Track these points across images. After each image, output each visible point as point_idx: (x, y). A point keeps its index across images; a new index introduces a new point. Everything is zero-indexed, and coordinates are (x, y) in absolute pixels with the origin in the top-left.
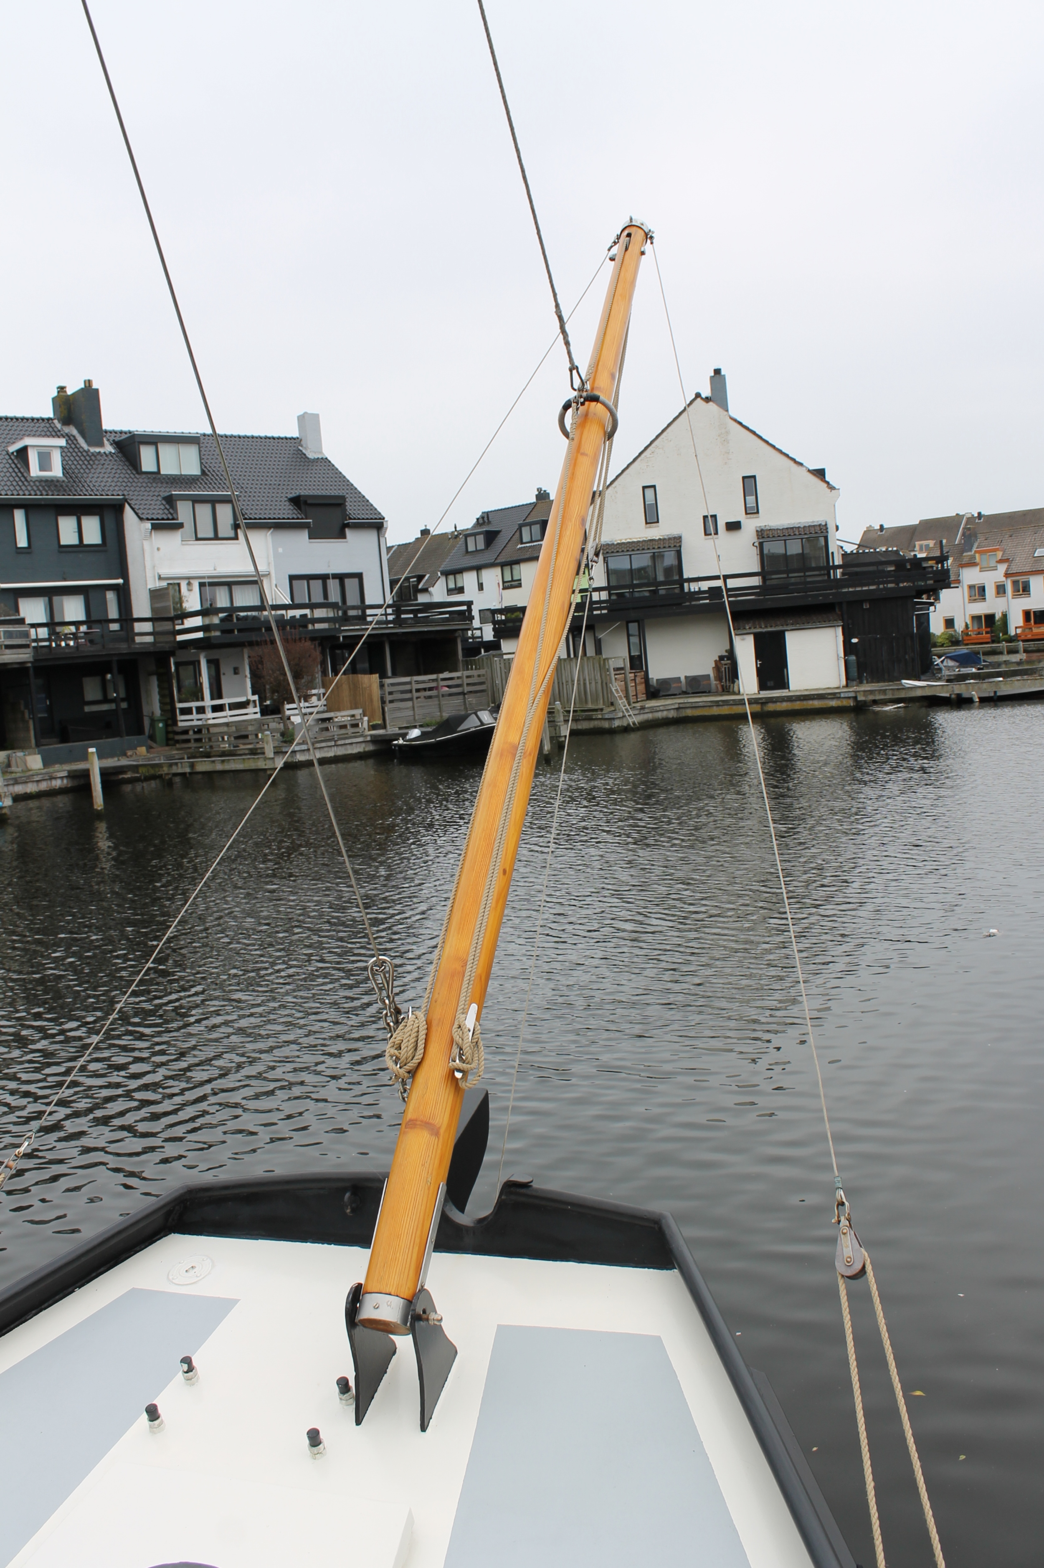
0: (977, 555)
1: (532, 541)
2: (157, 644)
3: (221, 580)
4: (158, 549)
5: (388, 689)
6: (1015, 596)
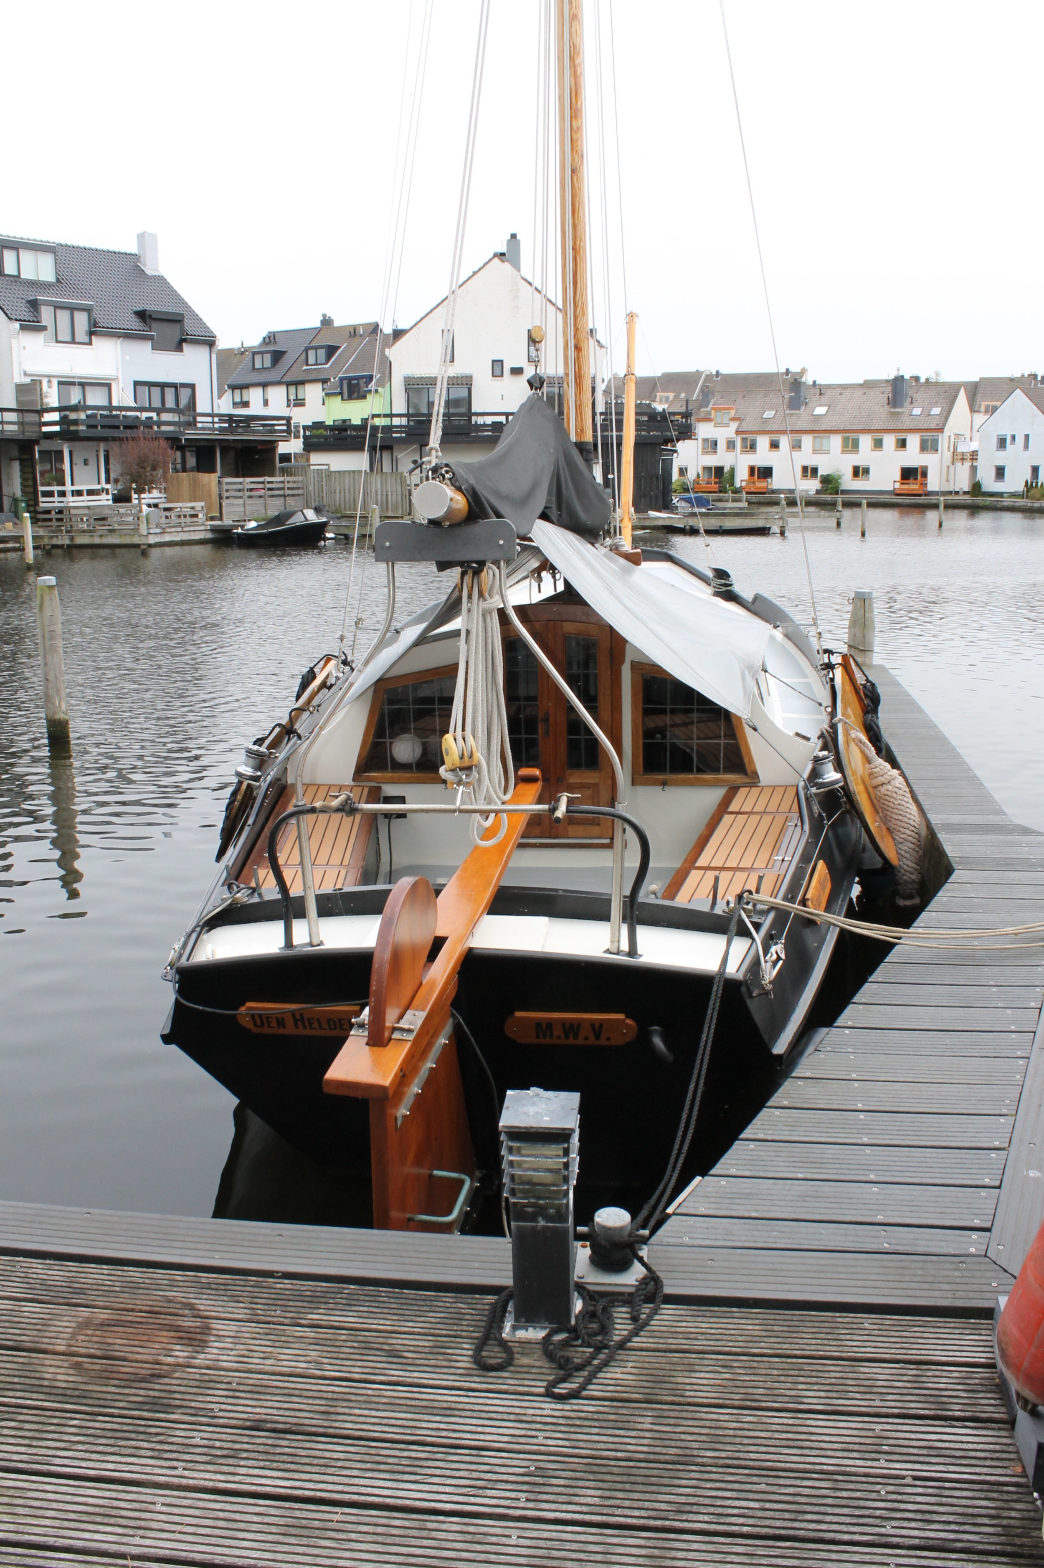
0: (713, 412)
1: (317, 363)
2: (23, 433)
3: (77, 380)
4: (24, 348)
5: (225, 487)
6: (743, 452)
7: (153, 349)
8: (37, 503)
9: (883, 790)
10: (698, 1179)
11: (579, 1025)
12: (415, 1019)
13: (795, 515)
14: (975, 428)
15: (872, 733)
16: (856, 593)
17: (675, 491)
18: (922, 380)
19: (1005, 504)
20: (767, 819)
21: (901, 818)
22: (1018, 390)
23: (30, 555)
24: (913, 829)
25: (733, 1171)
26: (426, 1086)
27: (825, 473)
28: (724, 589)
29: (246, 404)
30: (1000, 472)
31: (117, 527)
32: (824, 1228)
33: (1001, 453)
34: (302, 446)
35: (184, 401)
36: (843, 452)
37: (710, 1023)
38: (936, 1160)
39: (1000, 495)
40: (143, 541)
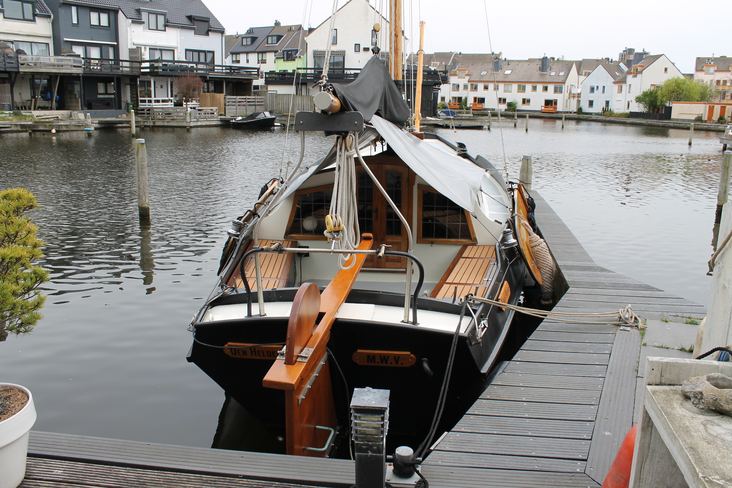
0: (458, 71)
1: (272, 44)
2: (132, 72)
3: (158, 48)
4: (133, 32)
5: (228, 100)
6: (471, 90)
7: (195, 34)
8: (138, 105)
9: (536, 248)
10: (446, 433)
11: (388, 357)
12: (308, 352)
13: (495, 121)
14: (580, 82)
15: (531, 222)
16: (524, 156)
17: (439, 108)
18: (556, 59)
19: (593, 118)
20: (481, 261)
21: (544, 262)
22: (600, 65)
23: (134, 130)
24: (550, 267)
25: (463, 430)
26: (314, 384)
27: (509, 102)
28: (463, 152)
29: (238, 62)
30: (591, 103)
31: (175, 118)
32: (506, 458)
33: (592, 94)
34: (264, 82)
35: (209, 60)
36: (518, 92)
37: (452, 357)
38: (560, 426)
39: (591, 114)
40: (188, 125)
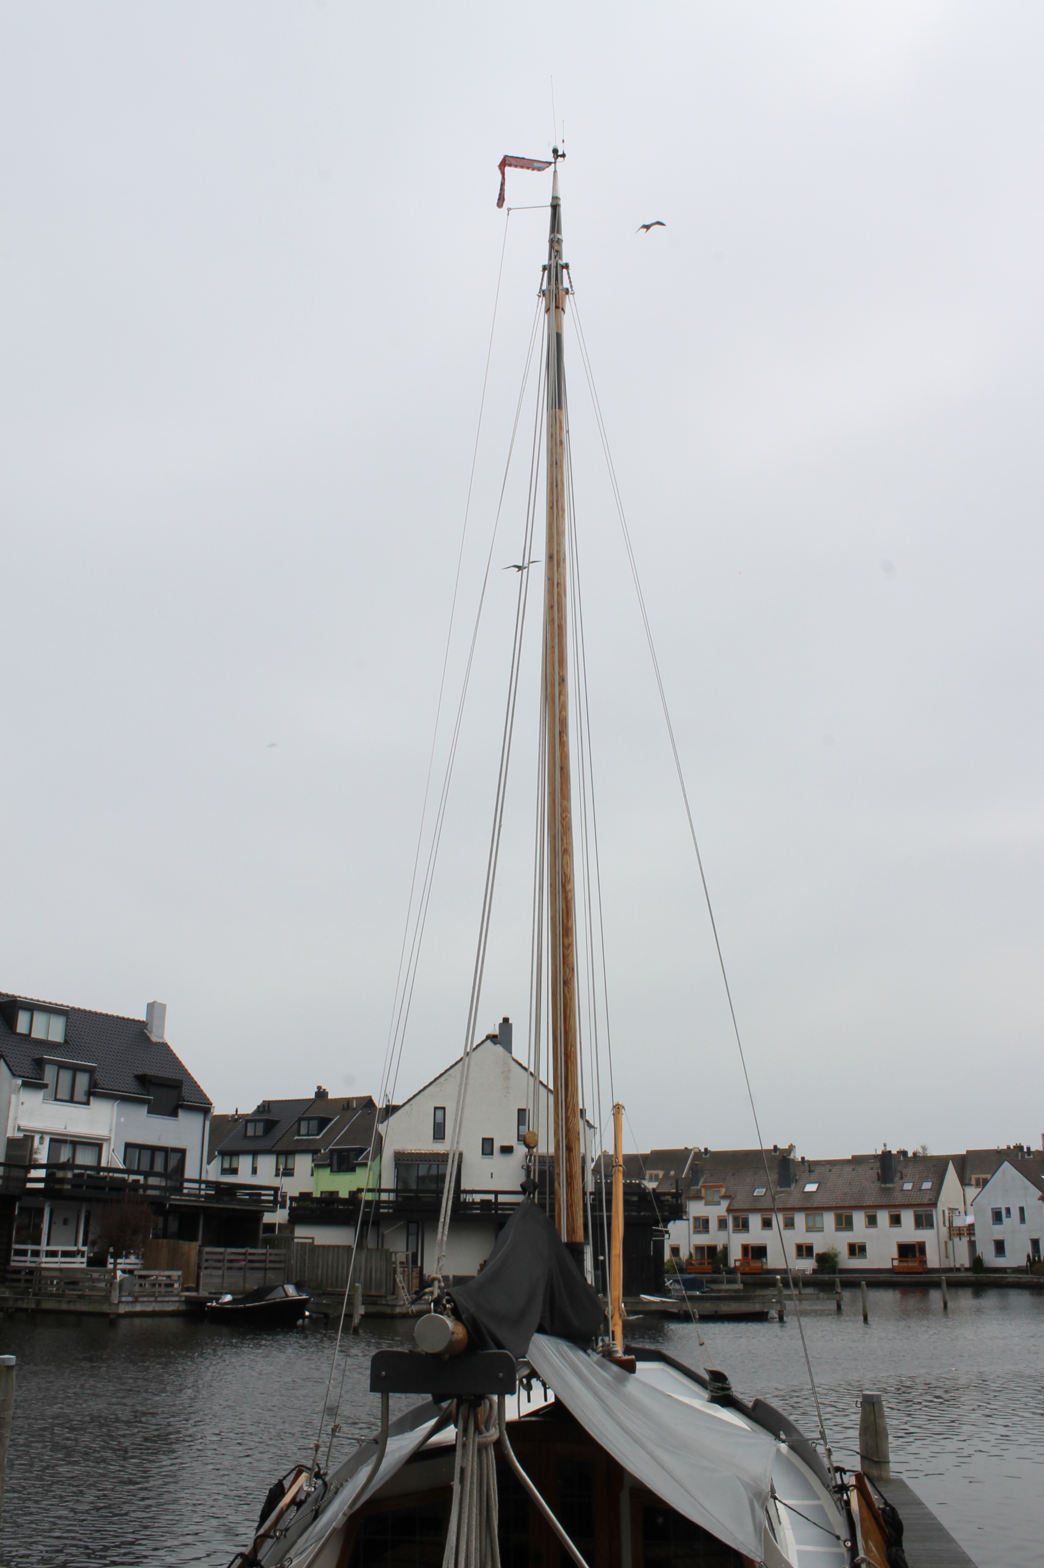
0: (703, 1190)
1: (308, 1135)
2: (6, 1188)
3: (69, 1139)
4: (22, 1103)
5: (205, 1256)
7: (148, 1112)
8: (8, 1261)
13: (792, 1298)
14: (969, 1202)
16: (865, 1395)
17: (668, 1272)
18: (910, 1154)
19: (1010, 1280)
22: (1006, 1164)
27: (821, 1252)
28: (722, 1394)
29: (234, 1171)
30: (1000, 1247)
31: (87, 1292)
33: (998, 1227)
34: (287, 1217)
35: (172, 1166)
36: (837, 1229)
39: (1003, 1270)
40: (113, 1310)
